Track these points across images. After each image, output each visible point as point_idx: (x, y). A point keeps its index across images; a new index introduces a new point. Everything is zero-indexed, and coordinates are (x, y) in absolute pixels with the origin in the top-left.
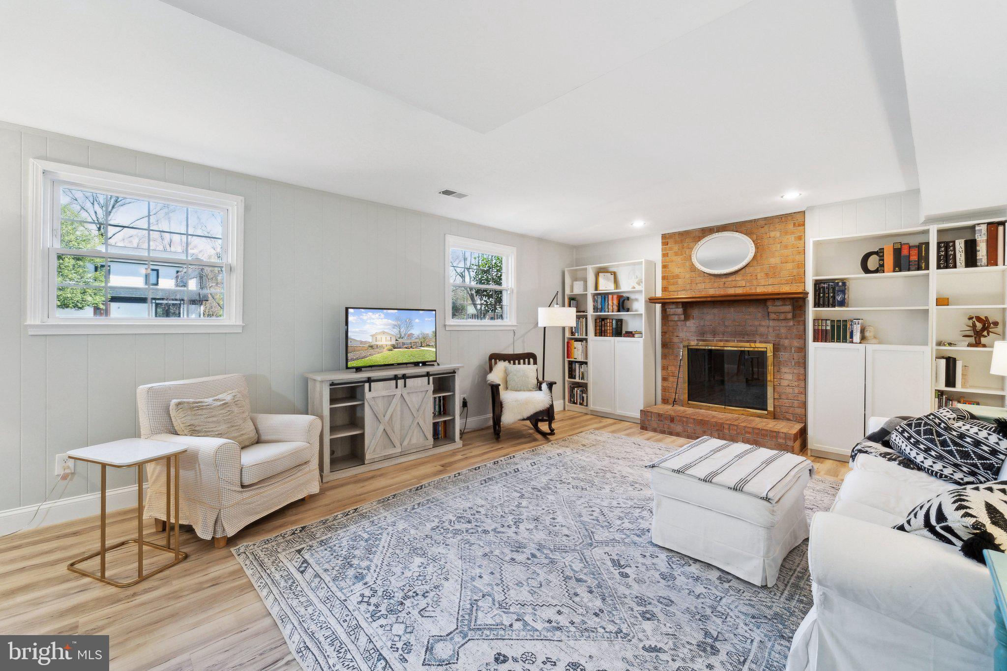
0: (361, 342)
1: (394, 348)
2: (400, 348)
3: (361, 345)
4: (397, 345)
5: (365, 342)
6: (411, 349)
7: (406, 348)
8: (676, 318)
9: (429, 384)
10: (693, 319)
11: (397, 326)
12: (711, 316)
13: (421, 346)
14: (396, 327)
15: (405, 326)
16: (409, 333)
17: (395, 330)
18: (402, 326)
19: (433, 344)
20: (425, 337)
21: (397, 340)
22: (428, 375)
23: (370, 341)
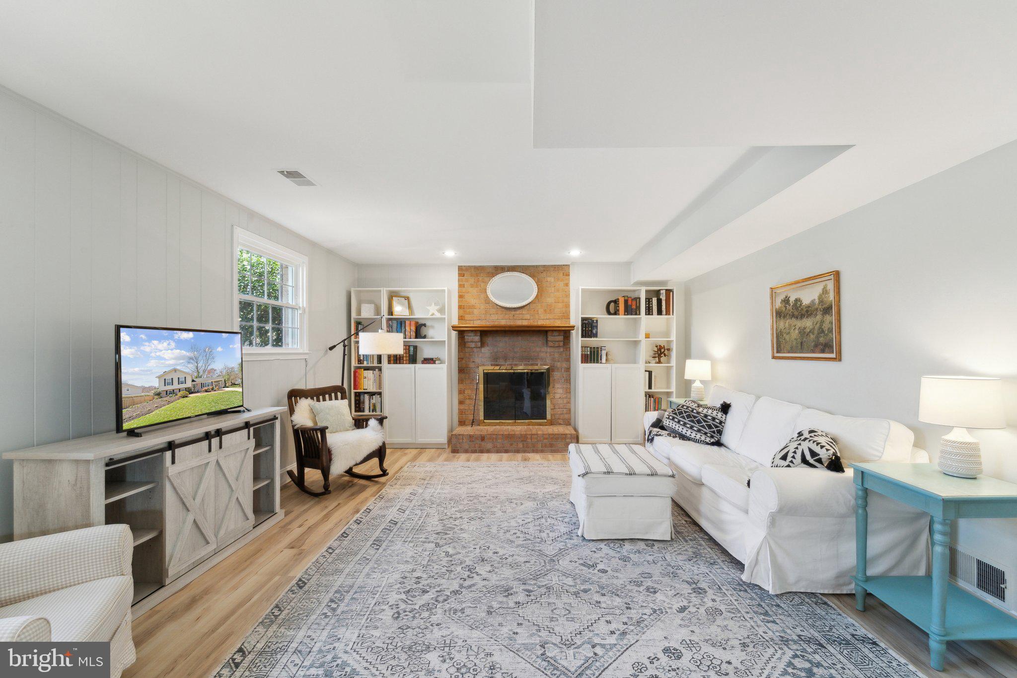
0: (144, 389)
1: (190, 394)
2: (198, 392)
3: (143, 394)
4: (194, 387)
5: (150, 389)
6: (213, 393)
7: (206, 391)
8: (473, 345)
9: (249, 438)
10: (488, 346)
11: (193, 360)
12: (502, 344)
13: (225, 387)
14: (191, 361)
15: (204, 358)
16: (209, 368)
17: (190, 366)
18: (200, 358)
19: (240, 381)
20: (230, 372)
21: (193, 381)
22: (247, 425)
23: (157, 385)
